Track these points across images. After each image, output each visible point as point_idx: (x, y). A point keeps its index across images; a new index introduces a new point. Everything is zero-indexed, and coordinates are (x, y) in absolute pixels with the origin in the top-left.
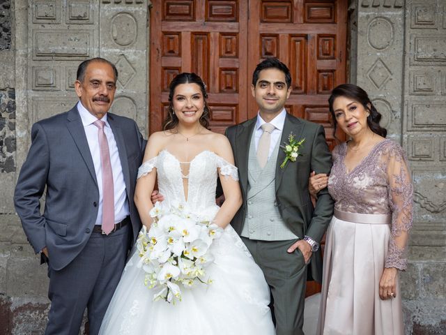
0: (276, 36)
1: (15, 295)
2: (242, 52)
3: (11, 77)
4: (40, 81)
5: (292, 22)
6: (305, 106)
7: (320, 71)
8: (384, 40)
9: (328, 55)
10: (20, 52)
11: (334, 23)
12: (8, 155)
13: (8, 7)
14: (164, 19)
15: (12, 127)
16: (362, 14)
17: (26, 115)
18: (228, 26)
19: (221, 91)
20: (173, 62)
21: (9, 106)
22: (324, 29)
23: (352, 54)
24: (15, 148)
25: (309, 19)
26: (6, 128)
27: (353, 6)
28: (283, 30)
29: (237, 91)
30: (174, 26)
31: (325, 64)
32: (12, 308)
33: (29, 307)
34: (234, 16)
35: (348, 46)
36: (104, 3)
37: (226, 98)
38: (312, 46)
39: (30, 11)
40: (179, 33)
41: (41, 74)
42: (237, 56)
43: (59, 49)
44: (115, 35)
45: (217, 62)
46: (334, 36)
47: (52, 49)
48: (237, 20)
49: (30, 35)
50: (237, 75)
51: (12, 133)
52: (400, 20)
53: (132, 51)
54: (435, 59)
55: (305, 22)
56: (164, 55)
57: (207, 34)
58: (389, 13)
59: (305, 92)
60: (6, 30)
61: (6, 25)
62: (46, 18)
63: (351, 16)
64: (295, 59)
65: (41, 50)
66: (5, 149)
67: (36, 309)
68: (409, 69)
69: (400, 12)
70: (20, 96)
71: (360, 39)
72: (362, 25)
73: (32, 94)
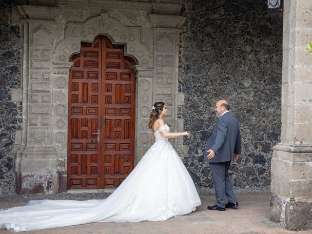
0: (111, 84)
1: (23, 172)
2: (99, 90)
3: (21, 98)
4: (33, 100)
5: (116, 80)
6: (121, 108)
7: (126, 96)
8: (147, 88)
9: (128, 91)
10: (25, 89)
11: (130, 80)
12: (19, 124)
13: (20, 74)
14: (73, 78)
15: (21, 115)
16: (139, 79)
17: (27, 111)
18: (94, 81)
19: (92, 103)
20: (76, 92)
21: (20, 108)
22: (127, 82)
23: (136, 91)
24: (22, 122)
25: (122, 79)
26: (18, 115)
27: (136, 76)
28: (114, 82)
29: (97, 103)
30: (76, 80)
31: (128, 94)
32: (22, 176)
33: (28, 176)
34: (97, 78)
35: (135, 88)
36: (54, 74)
37: (94, 105)
38: (123, 88)
39: (29, 76)
40: (78, 83)
41: (33, 97)
42: (97, 91)
43: (39, 89)
44: (58, 84)
45: (91, 93)
46: (130, 85)
47: (37, 89)
48: (97, 79)
49: (29, 84)
50: (97, 97)
51: (21, 117)
52: (152, 81)
53: (63, 90)
54: (162, 94)
55: (121, 80)
56: (72, 90)
57: (87, 83)
58: (148, 79)
59: (121, 103)
60: (19, 82)
61: (19, 80)
62: (35, 78)
63: (136, 79)
64: (117, 91)
65: (33, 89)
66: (18, 122)
67: (30, 176)
68: (154, 97)
69: (152, 79)
70: (24, 104)
71: (139, 87)
72: (139, 83)
73: (29, 104)
